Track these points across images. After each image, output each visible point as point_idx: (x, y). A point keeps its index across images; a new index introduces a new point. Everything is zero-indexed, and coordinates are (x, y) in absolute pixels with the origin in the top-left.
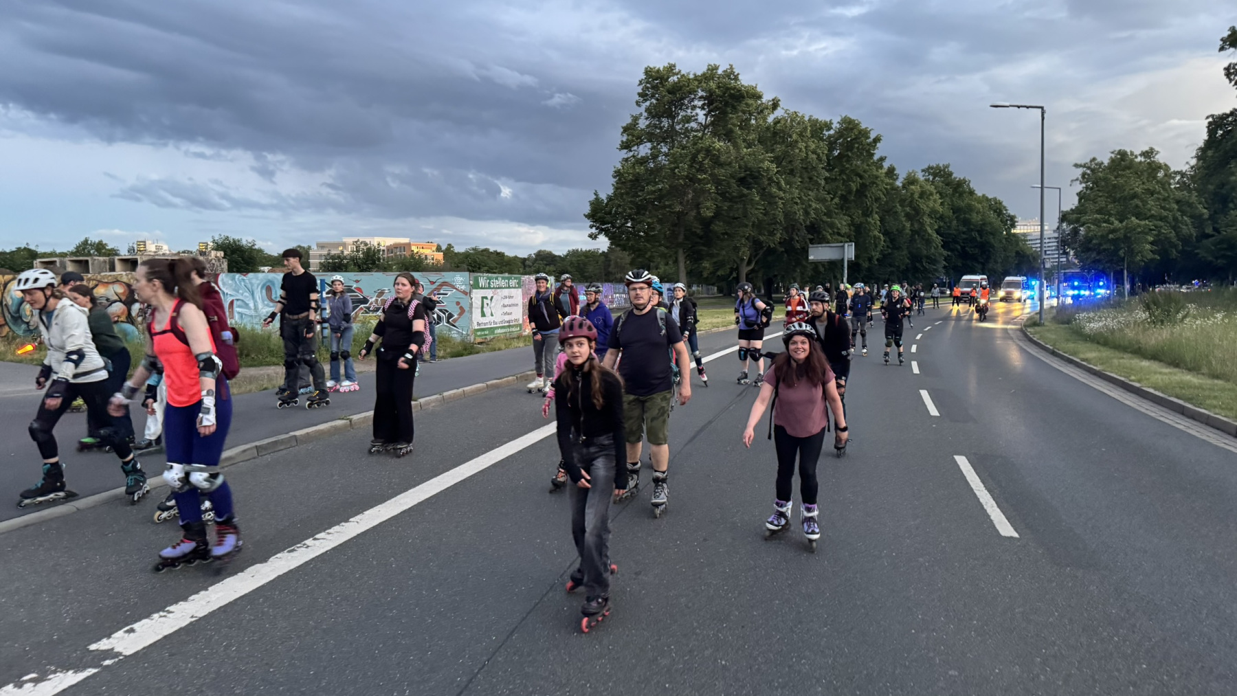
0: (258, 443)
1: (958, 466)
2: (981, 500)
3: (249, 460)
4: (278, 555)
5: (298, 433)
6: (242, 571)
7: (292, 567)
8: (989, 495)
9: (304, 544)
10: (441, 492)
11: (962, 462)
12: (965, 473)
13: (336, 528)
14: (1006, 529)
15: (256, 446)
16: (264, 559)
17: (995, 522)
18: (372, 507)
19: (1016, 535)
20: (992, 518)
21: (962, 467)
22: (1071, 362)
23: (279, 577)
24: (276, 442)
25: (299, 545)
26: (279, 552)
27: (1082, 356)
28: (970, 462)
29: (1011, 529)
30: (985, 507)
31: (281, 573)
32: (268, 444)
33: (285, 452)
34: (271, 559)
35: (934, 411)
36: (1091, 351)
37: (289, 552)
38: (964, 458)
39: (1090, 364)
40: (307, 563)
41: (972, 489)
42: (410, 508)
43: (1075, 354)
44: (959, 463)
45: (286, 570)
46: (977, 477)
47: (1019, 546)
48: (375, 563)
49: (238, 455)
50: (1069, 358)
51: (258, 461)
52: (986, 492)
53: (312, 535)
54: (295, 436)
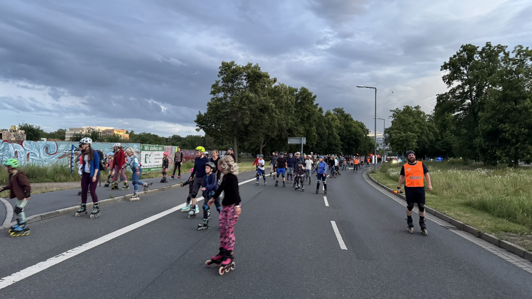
0: (42, 214)
1: (331, 225)
2: (337, 237)
3: (38, 221)
4: (51, 258)
5: (60, 211)
6: (35, 264)
7: (57, 263)
8: (340, 235)
9: (63, 254)
10: (122, 235)
11: (333, 223)
12: (333, 227)
13: (77, 248)
14: (343, 246)
15: (41, 215)
16: (44, 260)
17: (340, 244)
18: (92, 240)
19: (347, 249)
20: (339, 243)
21: (332, 225)
22: (383, 187)
23: (51, 266)
24: (50, 214)
25: (60, 255)
26: (52, 257)
27: (388, 185)
28: (336, 223)
29: (346, 247)
30: (338, 239)
31: (52, 265)
32: (47, 214)
33: (53, 218)
34: (48, 260)
35: (327, 204)
36: (391, 183)
37: (55, 257)
38: (334, 222)
39: (389, 188)
40: (64, 261)
41: (335, 233)
42: (109, 241)
43: (385, 184)
44: (332, 223)
45: (54, 264)
46: (338, 229)
47: (347, 253)
48: (93, 261)
49: (32, 219)
50: (382, 186)
51: (42, 222)
52: (340, 234)
53: (66, 250)
54: (58, 212)
